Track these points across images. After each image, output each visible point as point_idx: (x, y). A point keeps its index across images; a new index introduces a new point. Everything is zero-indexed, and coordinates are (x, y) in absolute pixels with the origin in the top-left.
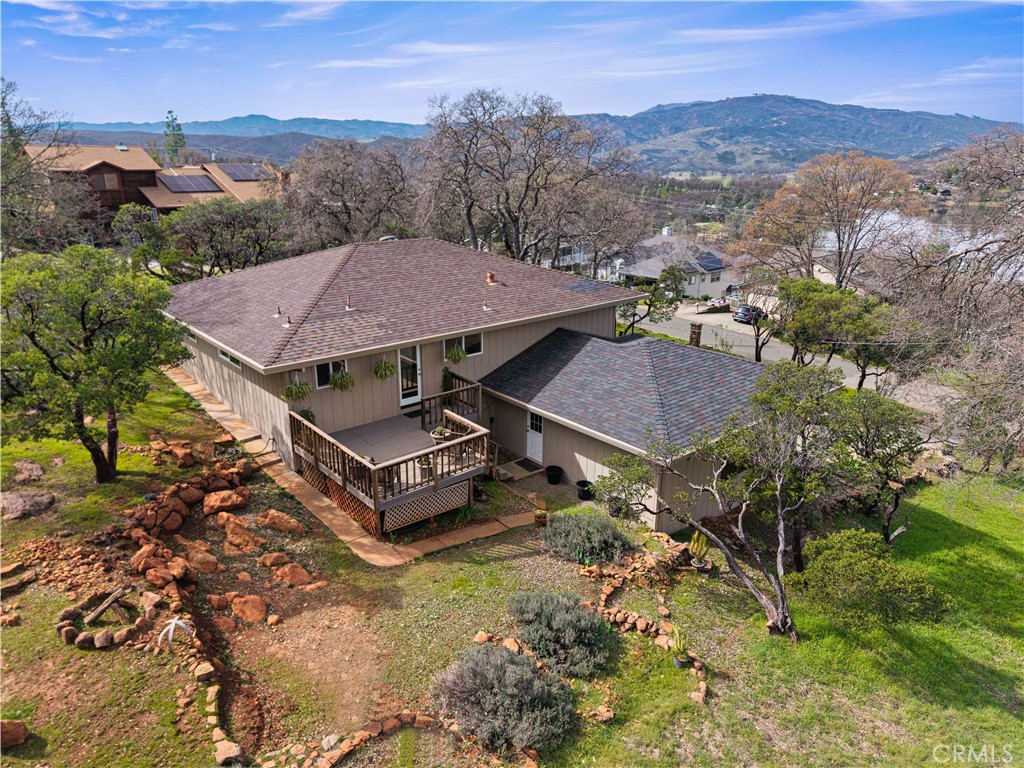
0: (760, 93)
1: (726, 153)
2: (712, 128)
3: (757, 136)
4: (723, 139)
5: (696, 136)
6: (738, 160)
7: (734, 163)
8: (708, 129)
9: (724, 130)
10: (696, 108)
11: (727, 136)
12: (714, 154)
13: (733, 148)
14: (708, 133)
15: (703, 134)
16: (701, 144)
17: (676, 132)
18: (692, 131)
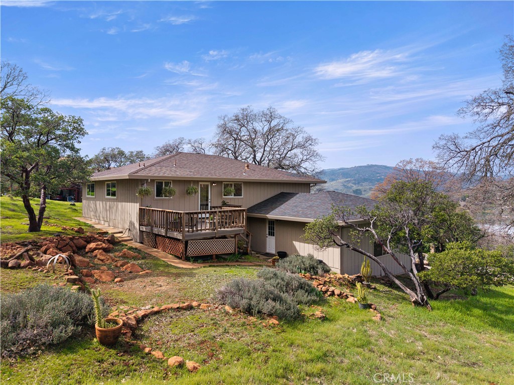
0: (370, 164)
1: (357, 190)
2: (349, 179)
3: (371, 182)
4: (355, 184)
5: (342, 183)
6: (363, 193)
7: (361, 194)
8: (347, 179)
9: (355, 180)
10: (341, 171)
11: (357, 182)
12: (351, 190)
13: (360, 188)
14: (347, 181)
15: (345, 182)
16: (344, 186)
17: (332, 181)
18: (340, 181)
